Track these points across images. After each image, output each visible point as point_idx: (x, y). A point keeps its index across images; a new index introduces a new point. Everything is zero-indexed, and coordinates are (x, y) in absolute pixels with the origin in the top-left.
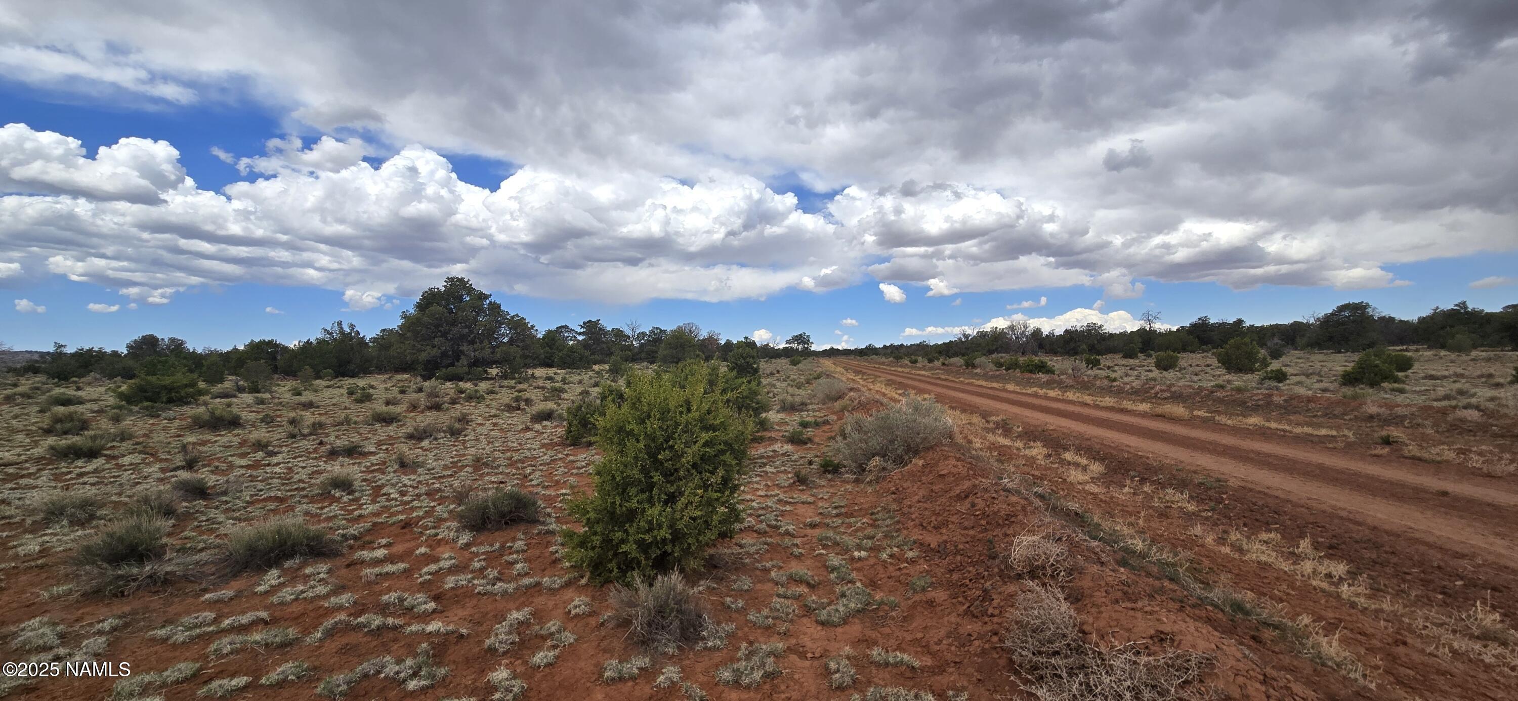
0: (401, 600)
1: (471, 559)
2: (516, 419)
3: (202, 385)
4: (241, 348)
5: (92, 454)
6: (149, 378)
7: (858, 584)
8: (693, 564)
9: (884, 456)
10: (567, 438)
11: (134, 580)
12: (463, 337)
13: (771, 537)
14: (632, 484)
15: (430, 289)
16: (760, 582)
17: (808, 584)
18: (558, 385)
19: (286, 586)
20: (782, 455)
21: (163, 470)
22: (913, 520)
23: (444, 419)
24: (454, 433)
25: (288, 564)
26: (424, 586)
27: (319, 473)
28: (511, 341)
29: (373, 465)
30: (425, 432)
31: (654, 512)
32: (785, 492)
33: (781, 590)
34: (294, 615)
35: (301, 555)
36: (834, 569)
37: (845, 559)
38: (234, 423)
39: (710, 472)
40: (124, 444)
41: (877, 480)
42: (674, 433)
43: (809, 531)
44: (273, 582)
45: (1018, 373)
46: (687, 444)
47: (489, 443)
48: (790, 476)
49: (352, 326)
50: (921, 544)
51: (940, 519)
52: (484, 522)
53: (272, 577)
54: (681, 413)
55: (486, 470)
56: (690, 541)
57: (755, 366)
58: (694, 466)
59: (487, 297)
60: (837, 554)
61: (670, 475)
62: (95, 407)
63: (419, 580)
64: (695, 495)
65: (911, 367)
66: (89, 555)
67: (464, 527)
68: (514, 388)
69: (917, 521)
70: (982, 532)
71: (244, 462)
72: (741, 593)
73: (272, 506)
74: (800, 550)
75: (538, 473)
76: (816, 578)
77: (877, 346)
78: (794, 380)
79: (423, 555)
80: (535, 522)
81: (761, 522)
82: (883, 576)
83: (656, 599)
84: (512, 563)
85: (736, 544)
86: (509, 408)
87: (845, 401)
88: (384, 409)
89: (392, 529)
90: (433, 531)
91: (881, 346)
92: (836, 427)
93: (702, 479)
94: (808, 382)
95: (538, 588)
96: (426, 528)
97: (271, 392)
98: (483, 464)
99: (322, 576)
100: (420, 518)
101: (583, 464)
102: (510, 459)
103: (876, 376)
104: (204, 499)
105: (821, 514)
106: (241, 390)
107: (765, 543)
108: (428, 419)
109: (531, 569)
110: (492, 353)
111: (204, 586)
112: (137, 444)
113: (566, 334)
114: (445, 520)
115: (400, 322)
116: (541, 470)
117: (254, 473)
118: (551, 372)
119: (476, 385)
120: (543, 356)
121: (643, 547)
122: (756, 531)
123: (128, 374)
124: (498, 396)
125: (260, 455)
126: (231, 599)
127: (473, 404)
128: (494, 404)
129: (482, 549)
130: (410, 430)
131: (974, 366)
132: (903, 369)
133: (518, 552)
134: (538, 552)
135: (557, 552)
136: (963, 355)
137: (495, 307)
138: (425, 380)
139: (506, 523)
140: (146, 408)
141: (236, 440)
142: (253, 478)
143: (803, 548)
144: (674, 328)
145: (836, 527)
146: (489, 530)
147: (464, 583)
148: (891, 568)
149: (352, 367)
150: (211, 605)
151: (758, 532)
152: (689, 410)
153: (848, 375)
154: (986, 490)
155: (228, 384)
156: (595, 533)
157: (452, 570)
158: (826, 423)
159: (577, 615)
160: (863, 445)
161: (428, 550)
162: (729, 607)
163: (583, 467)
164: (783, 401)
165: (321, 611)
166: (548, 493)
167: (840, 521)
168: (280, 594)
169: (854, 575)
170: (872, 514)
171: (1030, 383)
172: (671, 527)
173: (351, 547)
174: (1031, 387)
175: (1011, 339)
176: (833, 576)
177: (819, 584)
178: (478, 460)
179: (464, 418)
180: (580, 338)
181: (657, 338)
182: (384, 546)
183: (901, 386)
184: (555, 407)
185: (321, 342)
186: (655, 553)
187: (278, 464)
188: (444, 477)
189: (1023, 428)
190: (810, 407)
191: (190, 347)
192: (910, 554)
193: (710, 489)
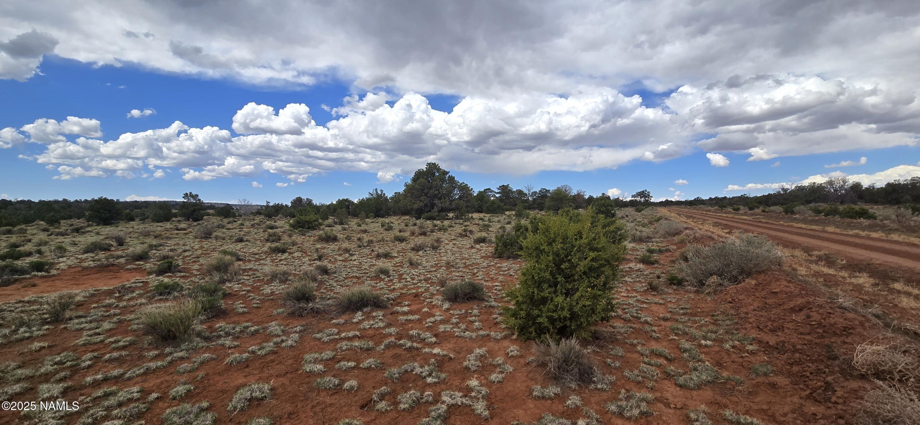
0: (419, 335)
1: (451, 317)
2: (465, 242)
3: (320, 221)
4: (335, 203)
5: (283, 251)
6: (301, 217)
7: (707, 363)
8: (584, 335)
9: (720, 275)
10: (495, 254)
11: (306, 310)
12: (435, 196)
13: (634, 323)
14: (544, 282)
15: (419, 170)
16: (629, 352)
17: (666, 358)
18: (486, 223)
19: (365, 321)
20: (636, 270)
21: (310, 260)
22: (750, 323)
23: (428, 240)
24: (434, 248)
25: (365, 310)
26: (429, 329)
27: (374, 265)
28: (460, 198)
29: (397, 263)
30: (420, 247)
31: (559, 299)
32: (641, 295)
33: (646, 360)
34: (370, 336)
35: (371, 306)
36: (685, 351)
37: (694, 345)
38: (335, 239)
39: (595, 278)
40: (294, 247)
41: (715, 292)
42: (571, 252)
43: (663, 323)
44: (360, 318)
45: (837, 218)
46: (580, 259)
47: (453, 254)
48: (644, 285)
49: (382, 191)
50: (760, 341)
51: (775, 324)
52: (456, 298)
53: (359, 316)
54: (576, 239)
55: (453, 269)
56: (582, 320)
57: (613, 212)
58: (585, 273)
59: (447, 173)
60: (687, 340)
61: (568, 278)
62: (282, 230)
63: (426, 325)
64: (587, 292)
65: (735, 213)
66: (289, 297)
67: (445, 300)
68: (462, 224)
69: (754, 324)
70: (819, 338)
71: (341, 258)
72: (616, 357)
73: (355, 280)
74: (658, 335)
75: (481, 273)
76: (672, 355)
77: (704, 198)
78: (640, 222)
79: (427, 312)
80: (483, 300)
81: (626, 313)
82: (728, 360)
83: (563, 353)
84: (472, 322)
85: (610, 326)
86: (461, 235)
87: (682, 236)
88: (398, 234)
89: (410, 297)
90: (430, 300)
91: (708, 198)
92: (677, 254)
93: (589, 281)
94: (650, 223)
95: (488, 338)
96: (426, 298)
97: (348, 225)
98: (451, 266)
99: (380, 317)
100: (423, 293)
101: (506, 269)
102: (465, 263)
103: (705, 220)
104: (327, 275)
105: (671, 312)
106: (336, 223)
107: (631, 327)
108: (420, 240)
109: (483, 326)
110: (450, 204)
111: (332, 316)
112: (299, 247)
113: (490, 194)
114: (435, 295)
115: (404, 188)
116: (482, 271)
117: (346, 264)
118: (482, 215)
119: (442, 222)
120: (477, 206)
121: (552, 320)
122: (623, 319)
123: (293, 216)
124: (454, 229)
125: (347, 255)
126: (343, 324)
127: (442, 233)
128: (453, 233)
129: (456, 312)
130: (413, 246)
131: (793, 213)
132: (728, 214)
133: (475, 316)
134: (486, 317)
135: (497, 318)
136: (782, 205)
137: (452, 179)
138: (417, 219)
139: (467, 299)
140: (300, 231)
141: (337, 248)
142: (345, 266)
143: (660, 334)
144: (555, 188)
145: (684, 322)
146: (459, 302)
147: (449, 329)
148: (734, 356)
149: (382, 212)
150: (336, 325)
151: (625, 320)
152: (581, 238)
153: (681, 219)
154: (821, 306)
155: (330, 220)
156: (522, 309)
157: (442, 322)
158: (668, 251)
159: (512, 356)
160: (703, 268)
161: (428, 310)
162: (609, 365)
163: (506, 271)
164: (634, 235)
165: (382, 335)
166: (488, 284)
167: (686, 318)
168: (363, 324)
169: (703, 356)
170: (713, 316)
171: (850, 226)
172: (569, 310)
173: (392, 304)
174: (852, 230)
175: (829, 192)
176: (685, 355)
177: (675, 359)
178: (448, 263)
179: (438, 240)
180: (498, 195)
181: (543, 195)
182: (407, 305)
183: (726, 226)
184: (486, 235)
185: (368, 200)
186: (559, 325)
187: (355, 260)
188: (432, 271)
189: (847, 261)
190: (654, 240)
191: (314, 202)
192: (750, 348)
193: (595, 288)
